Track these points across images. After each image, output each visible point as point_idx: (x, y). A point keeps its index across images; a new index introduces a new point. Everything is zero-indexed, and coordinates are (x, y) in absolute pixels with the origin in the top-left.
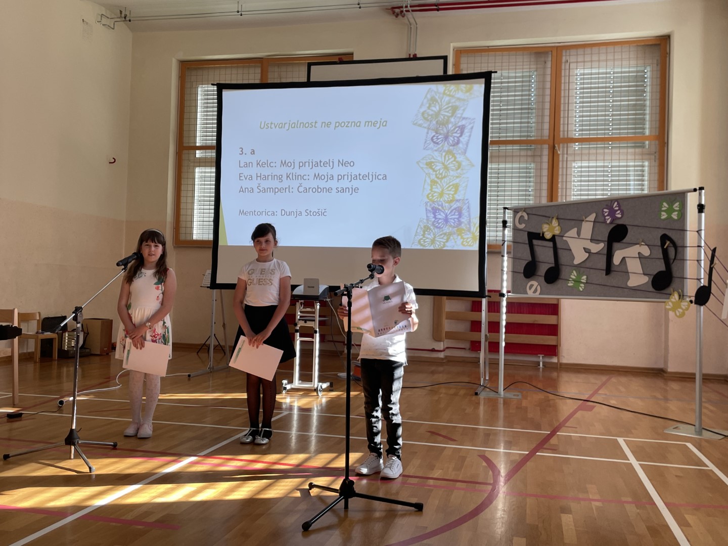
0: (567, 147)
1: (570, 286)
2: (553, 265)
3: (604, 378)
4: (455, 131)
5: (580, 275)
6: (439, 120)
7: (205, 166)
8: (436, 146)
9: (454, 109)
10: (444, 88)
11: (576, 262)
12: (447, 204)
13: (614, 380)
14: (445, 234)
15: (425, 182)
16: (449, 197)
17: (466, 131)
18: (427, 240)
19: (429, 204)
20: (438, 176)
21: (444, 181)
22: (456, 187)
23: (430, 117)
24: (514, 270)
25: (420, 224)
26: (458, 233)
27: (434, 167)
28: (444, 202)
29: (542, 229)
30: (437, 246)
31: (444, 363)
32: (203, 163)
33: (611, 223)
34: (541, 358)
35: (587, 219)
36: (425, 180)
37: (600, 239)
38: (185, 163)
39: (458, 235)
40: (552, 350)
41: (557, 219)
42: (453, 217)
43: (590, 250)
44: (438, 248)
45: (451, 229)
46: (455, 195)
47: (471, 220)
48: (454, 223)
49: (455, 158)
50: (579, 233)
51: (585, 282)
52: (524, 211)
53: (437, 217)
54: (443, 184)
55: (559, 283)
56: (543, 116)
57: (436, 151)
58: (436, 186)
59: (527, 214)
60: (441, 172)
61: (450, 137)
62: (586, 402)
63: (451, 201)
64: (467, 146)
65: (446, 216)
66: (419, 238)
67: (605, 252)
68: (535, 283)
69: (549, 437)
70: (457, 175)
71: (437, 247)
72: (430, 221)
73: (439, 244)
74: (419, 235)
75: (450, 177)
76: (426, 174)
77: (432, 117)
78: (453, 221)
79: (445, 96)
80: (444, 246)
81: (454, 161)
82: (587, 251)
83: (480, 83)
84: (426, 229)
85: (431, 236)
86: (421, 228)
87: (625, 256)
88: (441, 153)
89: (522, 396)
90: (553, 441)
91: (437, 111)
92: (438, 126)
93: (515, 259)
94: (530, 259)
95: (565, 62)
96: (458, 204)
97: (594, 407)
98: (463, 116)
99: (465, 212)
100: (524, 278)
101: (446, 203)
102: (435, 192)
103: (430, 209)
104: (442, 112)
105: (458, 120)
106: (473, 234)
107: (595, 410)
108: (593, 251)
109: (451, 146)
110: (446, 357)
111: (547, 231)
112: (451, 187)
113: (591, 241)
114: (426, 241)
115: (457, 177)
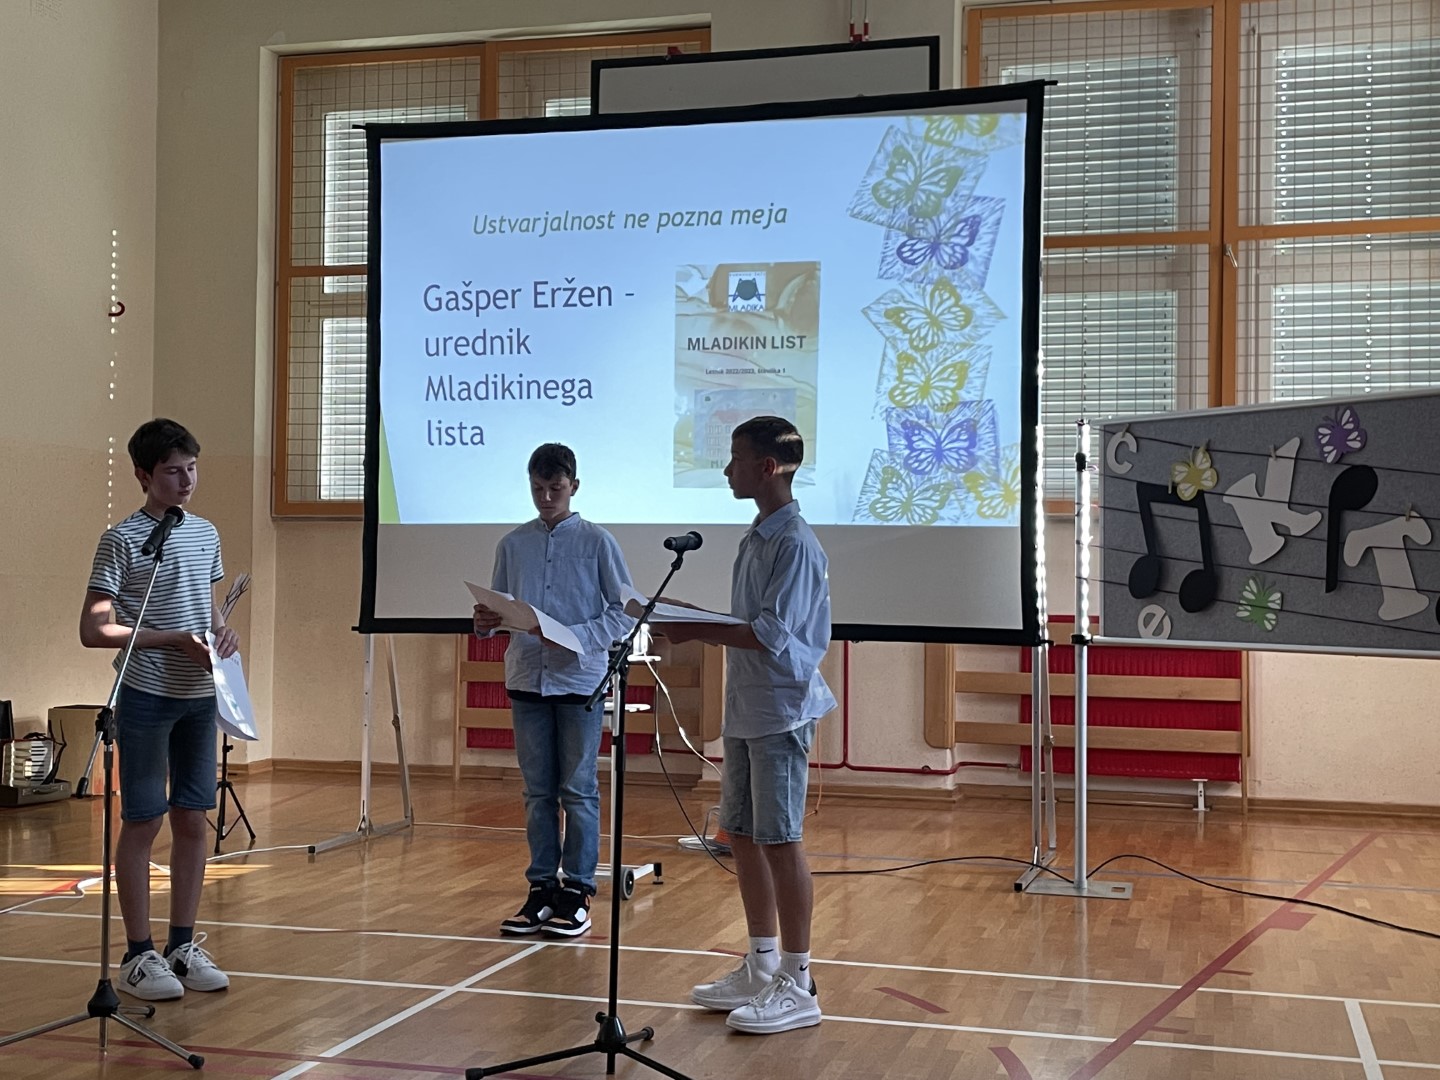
0: (1258, 250)
1: (1242, 619)
2: (1201, 567)
3: (1356, 839)
4: (956, 232)
5: (1265, 589)
6: (917, 205)
7: (347, 316)
8: (912, 269)
9: (954, 176)
10: (927, 124)
11: (1255, 559)
12: (939, 414)
13: (1380, 843)
14: (936, 488)
15: (883, 360)
16: (945, 395)
17: (983, 230)
18: (892, 504)
19: (894, 414)
20: (915, 343)
21: (932, 356)
22: (962, 370)
23: (891, 199)
24: (1108, 579)
25: (874, 464)
26: (968, 484)
27: (904, 322)
28: (933, 408)
29: (1171, 475)
30: (916, 517)
31: (954, 802)
32: (339, 306)
33: (1338, 461)
34: (1201, 787)
35: (1279, 453)
36: (884, 355)
37: (1311, 502)
38: (295, 309)
39: (968, 493)
40: (1227, 767)
41: (1208, 450)
42: (956, 445)
43: (1287, 528)
44: (920, 523)
45: (950, 474)
46: (957, 391)
47: (1001, 453)
48: (957, 460)
49: (958, 298)
50: (1260, 487)
51: (1278, 607)
52: (1127, 431)
53: (914, 445)
54: (929, 362)
55: (1219, 611)
56: (1193, 172)
57: (908, 280)
58: (912, 368)
59: (1136, 438)
60: (922, 335)
61: (943, 246)
62: (1292, 904)
63: (949, 404)
64: (987, 268)
65: (939, 442)
66: (873, 499)
67: (1324, 533)
68: (1159, 611)
69: (1179, 997)
70: (963, 340)
71: (917, 522)
72: (899, 455)
73: (921, 513)
74: (871, 492)
75: (945, 345)
76: (887, 339)
77: (896, 199)
78: (956, 456)
79: (929, 144)
80: (936, 517)
81: (956, 305)
82: (1281, 530)
83: (1017, 111)
84: (889, 476)
85: (902, 494)
86: (877, 474)
87: (1371, 545)
88: (922, 285)
89: (1134, 890)
90: (1187, 1008)
91: (910, 183)
92: (914, 220)
93: (1109, 549)
94: (1145, 550)
95: (1248, 35)
96: (968, 413)
97: (1311, 916)
98: (977, 193)
99: (983, 432)
100: (1132, 598)
101: (937, 411)
102: (910, 384)
103: (898, 426)
104: (923, 185)
105: (963, 204)
106: (1006, 486)
107: (1310, 925)
108: (1296, 531)
109: (945, 268)
110: (960, 787)
111: (1184, 481)
112: (950, 370)
113: (1289, 508)
114: (888, 505)
115: (964, 346)
